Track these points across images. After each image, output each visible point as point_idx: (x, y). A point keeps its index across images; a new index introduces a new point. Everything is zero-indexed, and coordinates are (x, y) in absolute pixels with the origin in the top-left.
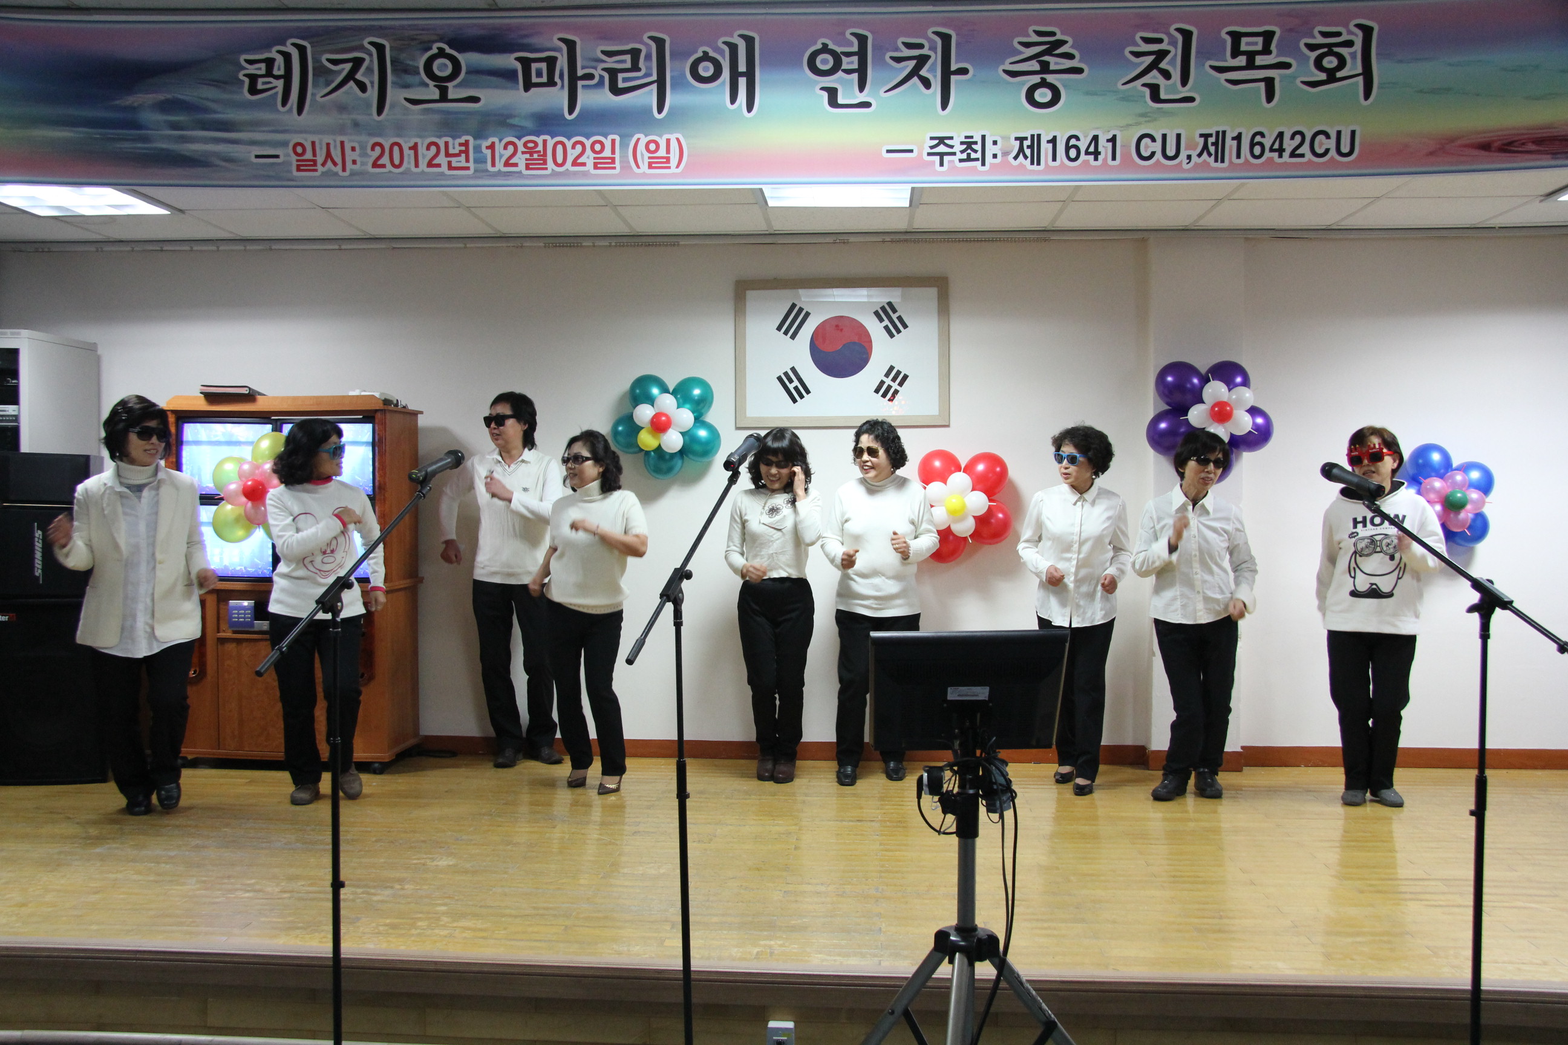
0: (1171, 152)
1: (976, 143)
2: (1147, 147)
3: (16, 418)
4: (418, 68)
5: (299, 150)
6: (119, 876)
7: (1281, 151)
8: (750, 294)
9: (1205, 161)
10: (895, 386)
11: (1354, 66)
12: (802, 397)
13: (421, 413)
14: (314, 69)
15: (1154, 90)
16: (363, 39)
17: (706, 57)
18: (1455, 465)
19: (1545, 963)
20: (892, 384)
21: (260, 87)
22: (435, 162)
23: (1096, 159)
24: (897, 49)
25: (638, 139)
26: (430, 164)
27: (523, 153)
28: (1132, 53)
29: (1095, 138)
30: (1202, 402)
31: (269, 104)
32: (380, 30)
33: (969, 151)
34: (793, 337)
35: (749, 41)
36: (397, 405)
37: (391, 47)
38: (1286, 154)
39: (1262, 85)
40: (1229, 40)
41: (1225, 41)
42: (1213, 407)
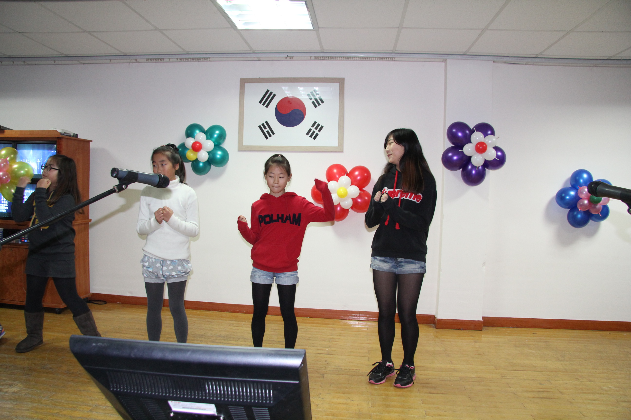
8: (247, 86)
10: (317, 131)
12: (270, 136)
13: (92, 141)
18: (595, 181)
20: (315, 130)
30: (470, 142)
34: (267, 106)
42: (477, 145)
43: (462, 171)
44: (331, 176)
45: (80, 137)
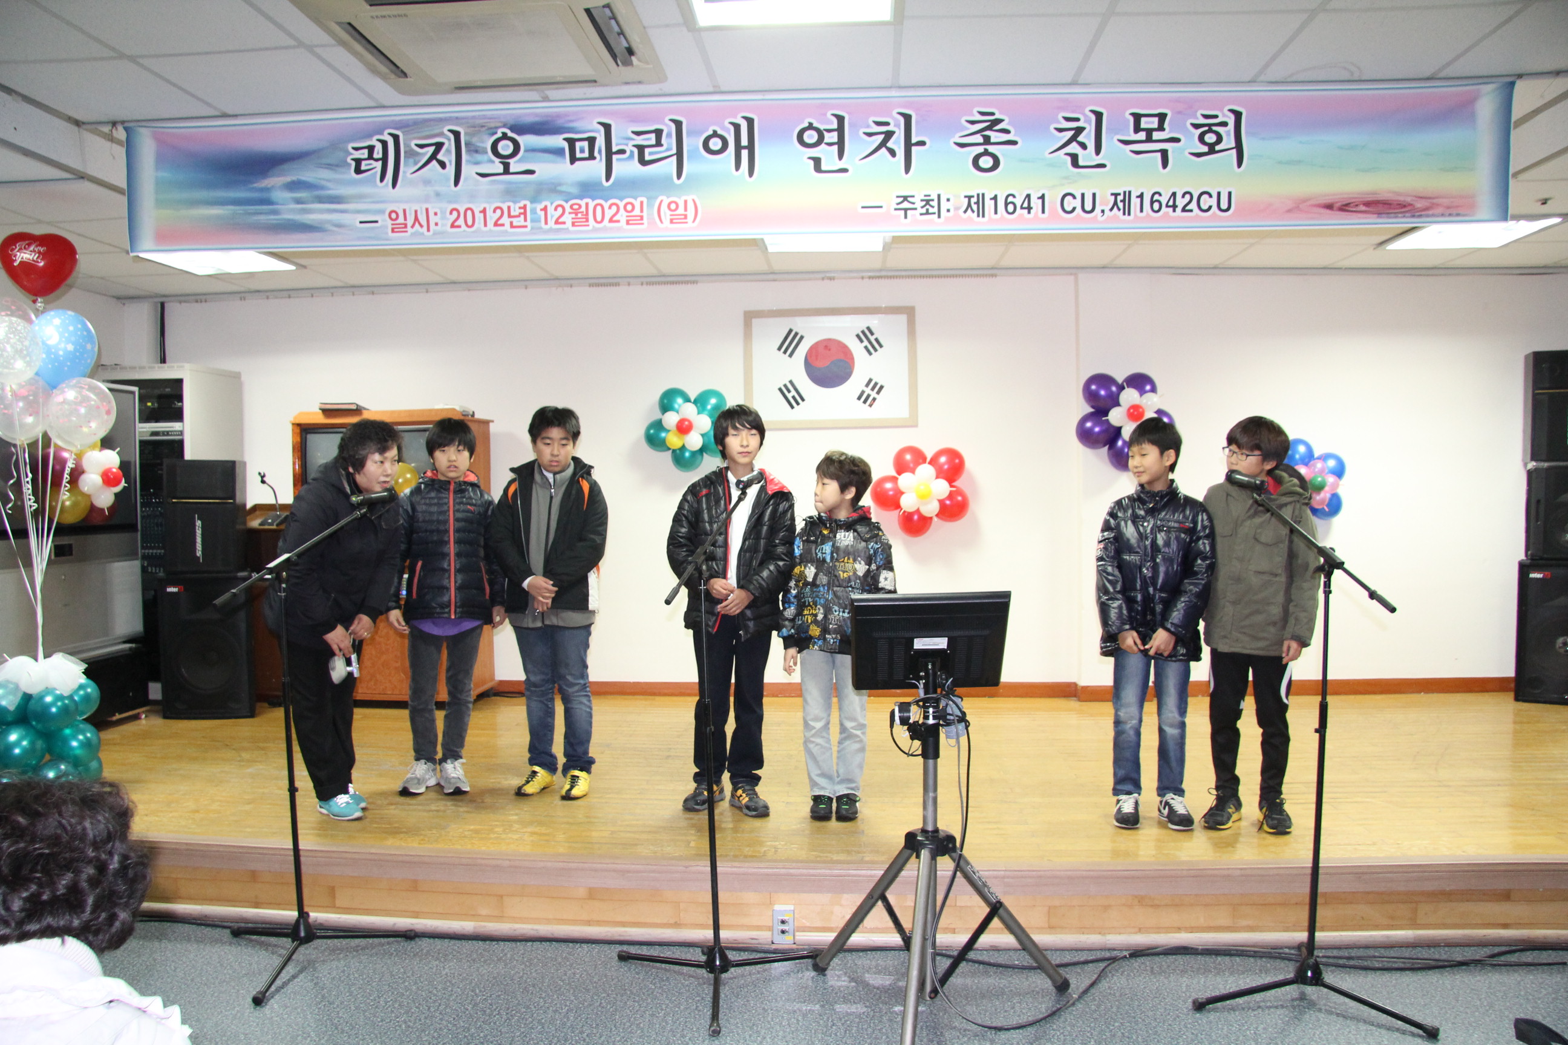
0: (1088, 207)
1: (933, 200)
2: (1069, 203)
3: (181, 433)
4: (486, 148)
5: (394, 216)
6: (266, 791)
7: (1174, 207)
8: (755, 322)
9: (1115, 214)
11: (1229, 141)
12: (798, 404)
13: (493, 421)
14: (405, 152)
15: (1074, 158)
16: (443, 127)
17: (715, 134)
18: (1316, 454)
19: (1374, 844)
20: (870, 393)
21: (363, 168)
22: (500, 222)
23: (1029, 212)
24: (868, 126)
25: (661, 201)
26: (496, 224)
27: (570, 213)
28: (1057, 129)
29: (1028, 196)
30: (1118, 404)
31: (370, 182)
32: (457, 120)
33: (928, 207)
34: (791, 355)
35: (750, 122)
36: (473, 415)
37: (466, 134)
38: (1179, 210)
39: (1159, 155)
40: (1131, 119)
41: (1128, 120)
42: (1129, 410)
43: (1109, 449)
44: (901, 467)
45: (477, 416)
